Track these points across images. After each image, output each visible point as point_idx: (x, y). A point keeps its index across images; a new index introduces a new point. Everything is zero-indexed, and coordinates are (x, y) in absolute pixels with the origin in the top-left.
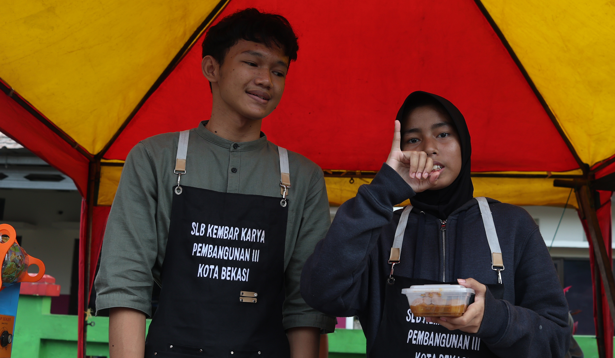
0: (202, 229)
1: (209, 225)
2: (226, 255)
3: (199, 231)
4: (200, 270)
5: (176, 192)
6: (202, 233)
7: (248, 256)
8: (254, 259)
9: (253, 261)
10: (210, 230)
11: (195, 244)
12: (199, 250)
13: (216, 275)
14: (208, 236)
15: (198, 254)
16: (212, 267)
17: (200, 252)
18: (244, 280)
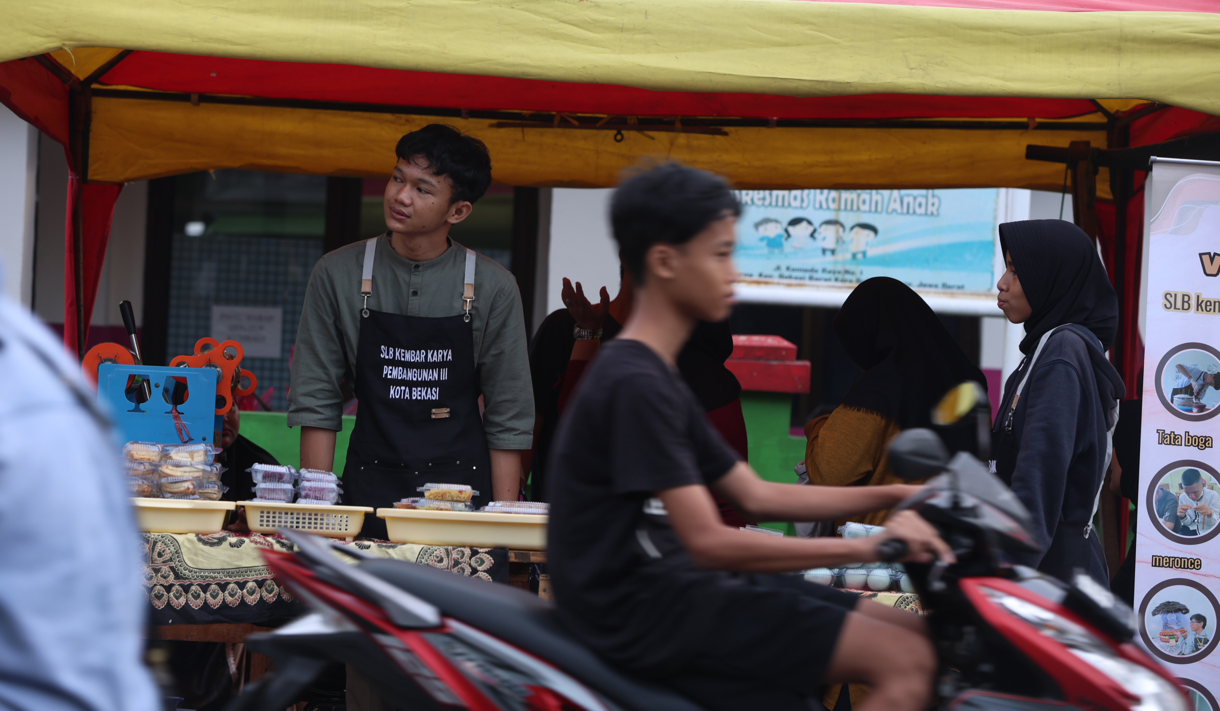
0: (391, 353)
1: (397, 349)
2: (415, 377)
3: (388, 355)
4: (392, 392)
5: (364, 315)
6: (391, 356)
7: (436, 375)
8: (443, 378)
9: (441, 379)
10: (397, 354)
11: (385, 367)
12: (390, 372)
13: (407, 396)
14: (396, 359)
15: (389, 377)
16: (403, 388)
17: (391, 374)
18: (434, 399)
